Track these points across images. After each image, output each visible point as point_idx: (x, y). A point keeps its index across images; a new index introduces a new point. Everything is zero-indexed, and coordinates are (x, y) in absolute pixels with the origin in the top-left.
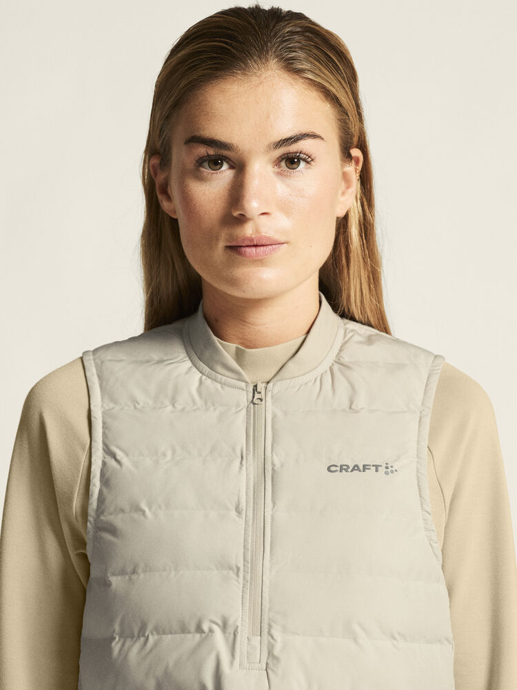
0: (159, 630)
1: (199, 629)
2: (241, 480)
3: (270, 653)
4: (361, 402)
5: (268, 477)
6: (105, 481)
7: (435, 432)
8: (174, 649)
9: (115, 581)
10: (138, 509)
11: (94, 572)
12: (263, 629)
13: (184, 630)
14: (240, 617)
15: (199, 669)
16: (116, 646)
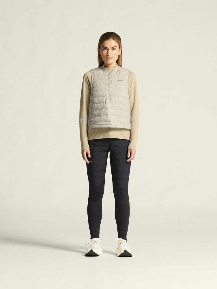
0: (99, 97)
1: (103, 96)
2: (108, 82)
3: (111, 99)
4: (121, 74)
5: (111, 82)
6: (93, 82)
7: (128, 78)
8: (100, 98)
9: (94, 92)
10: (97, 85)
11: (92, 92)
12: (110, 96)
13: (102, 97)
14: (108, 95)
15: (103, 101)
16: (94, 99)
